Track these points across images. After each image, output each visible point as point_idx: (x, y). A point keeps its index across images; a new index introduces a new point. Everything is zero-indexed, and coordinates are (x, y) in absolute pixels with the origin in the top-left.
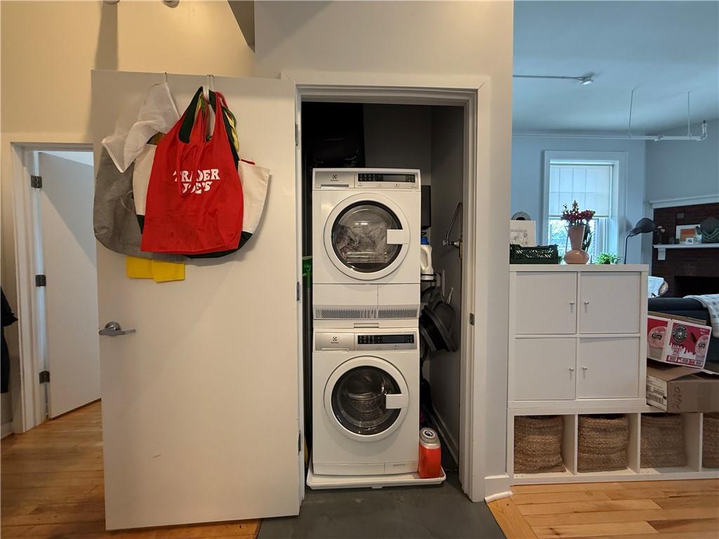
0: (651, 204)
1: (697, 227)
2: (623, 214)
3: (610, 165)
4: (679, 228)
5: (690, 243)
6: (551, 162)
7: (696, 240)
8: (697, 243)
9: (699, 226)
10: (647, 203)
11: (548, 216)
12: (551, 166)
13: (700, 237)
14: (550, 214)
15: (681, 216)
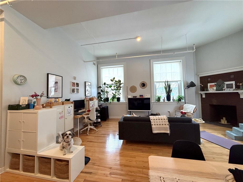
0: (198, 75)
1: (215, 84)
2: (185, 80)
3: (180, 62)
4: (209, 84)
5: (211, 91)
6: (154, 63)
7: (213, 90)
8: (214, 91)
9: (216, 83)
10: (197, 75)
11: (153, 82)
12: (154, 64)
13: (215, 88)
14: (154, 81)
15: (209, 79)
